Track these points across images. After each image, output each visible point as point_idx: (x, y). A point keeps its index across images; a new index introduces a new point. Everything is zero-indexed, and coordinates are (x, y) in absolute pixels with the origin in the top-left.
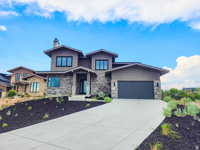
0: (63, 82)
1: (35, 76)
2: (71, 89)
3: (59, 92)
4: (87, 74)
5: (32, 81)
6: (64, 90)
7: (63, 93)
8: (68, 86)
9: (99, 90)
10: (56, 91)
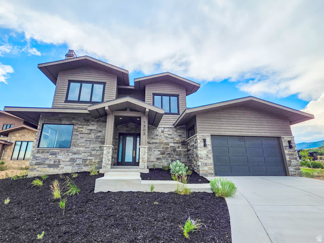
0: (80, 135)
1: (26, 128)
2: (98, 153)
3: (68, 160)
4: (140, 118)
5: (19, 138)
6: (80, 156)
7: (77, 162)
8: (92, 146)
9: (161, 156)
10: (59, 157)
